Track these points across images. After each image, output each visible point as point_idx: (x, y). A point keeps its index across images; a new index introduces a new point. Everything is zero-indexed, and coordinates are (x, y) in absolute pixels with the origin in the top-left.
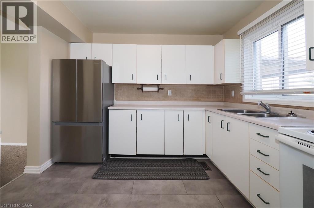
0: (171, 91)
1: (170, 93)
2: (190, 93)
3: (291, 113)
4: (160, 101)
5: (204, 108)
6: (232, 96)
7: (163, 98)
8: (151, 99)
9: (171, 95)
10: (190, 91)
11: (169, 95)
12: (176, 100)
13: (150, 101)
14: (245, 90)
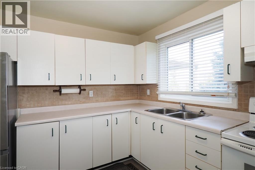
0: (92, 91)
1: (91, 94)
2: (111, 93)
3: (202, 111)
4: (80, 104)
5: (129, 110)
6: (148, 94)
7: (84, 100)
8: (70, 103)
9: (92, 96)
10: (111, 90)
11: (90, 96)
12: (97, 101)
13: (68, 104)
14: (161, 90)
